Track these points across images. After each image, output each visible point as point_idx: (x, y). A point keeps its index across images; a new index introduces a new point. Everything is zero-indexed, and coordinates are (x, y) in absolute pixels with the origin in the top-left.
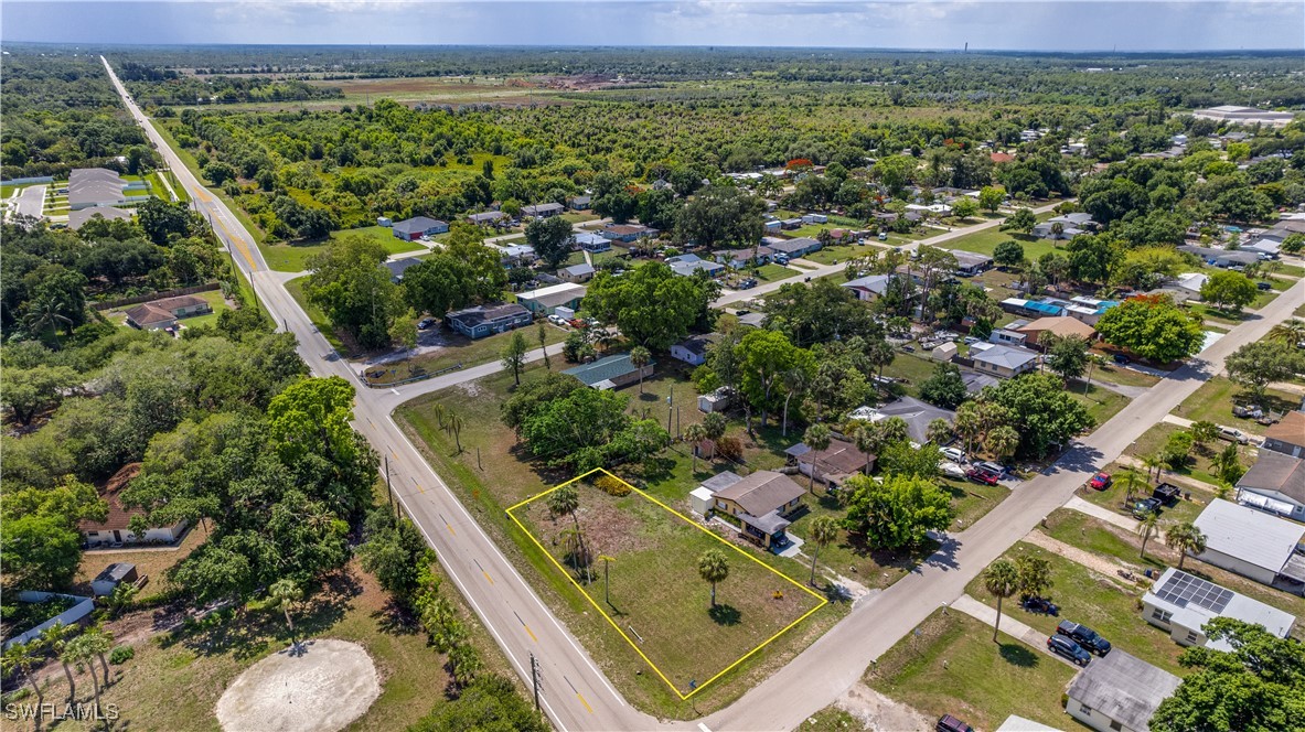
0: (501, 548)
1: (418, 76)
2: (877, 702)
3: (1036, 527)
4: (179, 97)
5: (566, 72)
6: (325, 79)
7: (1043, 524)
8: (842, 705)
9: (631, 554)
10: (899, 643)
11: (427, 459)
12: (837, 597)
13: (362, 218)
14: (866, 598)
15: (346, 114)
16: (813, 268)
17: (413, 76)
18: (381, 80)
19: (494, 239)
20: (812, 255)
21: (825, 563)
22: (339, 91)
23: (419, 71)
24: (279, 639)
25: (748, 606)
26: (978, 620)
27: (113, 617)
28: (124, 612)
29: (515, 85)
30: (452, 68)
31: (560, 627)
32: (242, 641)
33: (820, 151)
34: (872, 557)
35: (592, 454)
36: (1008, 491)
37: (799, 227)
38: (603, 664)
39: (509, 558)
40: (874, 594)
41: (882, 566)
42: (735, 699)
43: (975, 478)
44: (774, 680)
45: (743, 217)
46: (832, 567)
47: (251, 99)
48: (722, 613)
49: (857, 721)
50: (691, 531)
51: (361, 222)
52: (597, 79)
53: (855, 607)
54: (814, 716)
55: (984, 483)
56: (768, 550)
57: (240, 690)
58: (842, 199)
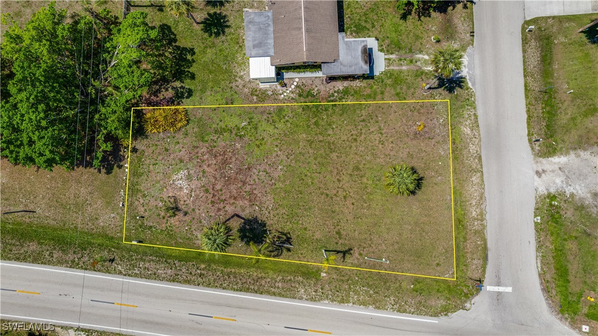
2: (557, 167)
8: (542, 190)
10: (527, 97)
12: (451, 83)
25: (412, 155)
26: (554, 18)
38: (391, 306)
49: (560, 195)
53: (473, 84)
54: (536, 216)
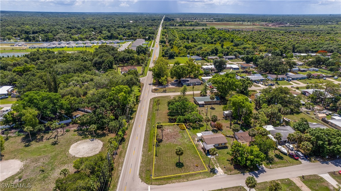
0: (145, 133)
1: (230, 21)
3: (299, 177)
4: (170, 25)
5: (272, 22)
6: (207, 21)
7: (303, 177)
9: (172, 144)
10: (218, 190)
11: (149, 110)
12: (213, 171)
13: (184, 55)
14: (221, 175)
15: (203, 30)
16: (299, 84)
17: (228, 21)
18: (220, 22)
19: (210, 63)
20: (302, 80)
21: (218, 163)
22: (206, 24)
23: (231, 20)
24: (91, 137)
25: (187, 165)
27: (73, 124)
28: (75, 124)
29: (254, 25)
30: (240, 20)
31: (141, 153)
32: (86, 135)
33: (335, 49)
34: (234, 166)
35: (180, 118)
36: (301, 163)
37: (306, 71)
38: (142, 165)
39: (145, 135)
40: (224, 175)
41: (235, 169)
42: (162, 185)
43: (291, 156)
44: (177, 184)
45: (280, 66)
46: (219, 164)
47: (185, 25)
48: (179, 164)
50: (191, 143)
51: (183, 55)
52: (280, 24)
53: (215, 176)
55: (293, 158)
56: (206, 154)
57: (78, 143)
58: (327, 64)
